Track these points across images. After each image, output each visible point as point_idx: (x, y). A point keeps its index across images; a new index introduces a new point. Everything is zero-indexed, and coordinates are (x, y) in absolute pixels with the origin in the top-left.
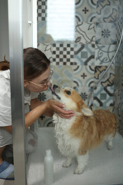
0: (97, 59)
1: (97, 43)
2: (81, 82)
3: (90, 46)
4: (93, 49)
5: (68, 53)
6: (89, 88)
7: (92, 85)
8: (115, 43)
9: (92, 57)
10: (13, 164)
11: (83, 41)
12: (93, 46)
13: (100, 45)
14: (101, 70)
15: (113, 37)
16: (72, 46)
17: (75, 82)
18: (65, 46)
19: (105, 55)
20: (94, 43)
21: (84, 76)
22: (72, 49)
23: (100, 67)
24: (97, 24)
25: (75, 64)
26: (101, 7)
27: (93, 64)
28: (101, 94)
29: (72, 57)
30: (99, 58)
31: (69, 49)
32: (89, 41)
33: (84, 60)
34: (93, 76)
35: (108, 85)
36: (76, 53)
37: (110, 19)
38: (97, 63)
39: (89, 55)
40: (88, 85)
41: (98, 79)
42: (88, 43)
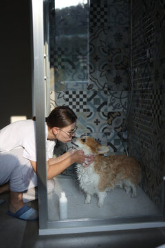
0: (109, 106)
1: (109, 89)
2: (94, 128)
3: (102, 93)
4: (105, 96)
5: (81, 100)
6: (103, 134)
7: (106, 131)
8: (127, 89)
9: (105, 103)
11: (95, 88)
12: (106, 93)
13: (112, 92)
14: (114, 115)
15: (125, 84)
16: (85, 93)
17: (88, 128)
18: (78, 93)
19: (117, 101)
20: (106, 89)
21: (97, 122)
22: (85, 96)
23: (113, 113)
24: (109, 71)
25: (89, 110)
26: (112, 55)
28: (115, 140)
29: (85, 103)
30: (111, 104)
31: (81, 96)
32: (101, 88)
33: (97, 106)
34: (106, 122)
36: (89, 100)
37: (122, 66)
38: (110, 109)
39: (102, 102)
40: (101, 131)
41: (111, 124)
42: (100, 90)
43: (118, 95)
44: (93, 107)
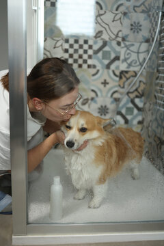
0: (123, 62)
1: (124, 39)
2: (100, 90)
3: (114, 43)
4: (118, 48)
5: (86, 52)
6: (112, 100)
7: (116, 95)
8: (147, 41)
9: (117, 58)
10: (10, 194)
11: (105, 37)
12: (119, 44)
13: (127, 43)
14: (128, 76)
15: (145, 33)
16: (90, 42)
17: (93, 91)
18: (81, 42)
19: (134, 57)
20: (120, 39)
21: (105, 83)
22: (90, 47)
23: (127, 72)
24: (125, 14)
25: (94, 67)
27: (118, 67)
28: (127, 108)
29: (90, 57)
30: (125, 60)
31: (86, 47)
32: (113, 37)
33: (106, 62)
34: (117, 84)
35: (137, 97)
36: (96, 52)
37: (143, 8)
38: (123, 67)
39: (113, 56)
40: (109, 95)
41: (123, 87)
42: (111, 40)
43: (134, 49)
44: (101, 63)
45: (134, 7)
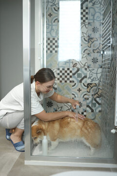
0: (88, 78)
1: (88, 67)
2: (77, 94)
3: (83, 69)
4: (85, 72)
5: (68, 74)
6: (83, 99)
7: (86, 96)
8: (101, 67)
9: (85, 77)
11: (78, 66)
12: (86, 69)
13: (90, 69)
14: (92, 86)
15: (100, 63)
16: (71, 69)
17: (73, 94)
18: (66, 69)
20: (86, 67)
21: (79, 90)
22: (71, 72)
23: (91, 84)
24: (88, 54)
25: (73, 82)
26: (91, 43)
27: (86, 82)
28: (92, 103)
29: (71, 77)
30: (90, 78)
31: (68, 72)
33: (80, 79)
34: (86, 90)
35: (98, 97)
36: (74, 74)
37: (98, 50)
38: (89, 81)
39: (83, 76)
40: (82, 97)
41: (90, 92)
42: (82, 67)
43: (95, 71)
44: (77, 80)
45: (93, 50)
